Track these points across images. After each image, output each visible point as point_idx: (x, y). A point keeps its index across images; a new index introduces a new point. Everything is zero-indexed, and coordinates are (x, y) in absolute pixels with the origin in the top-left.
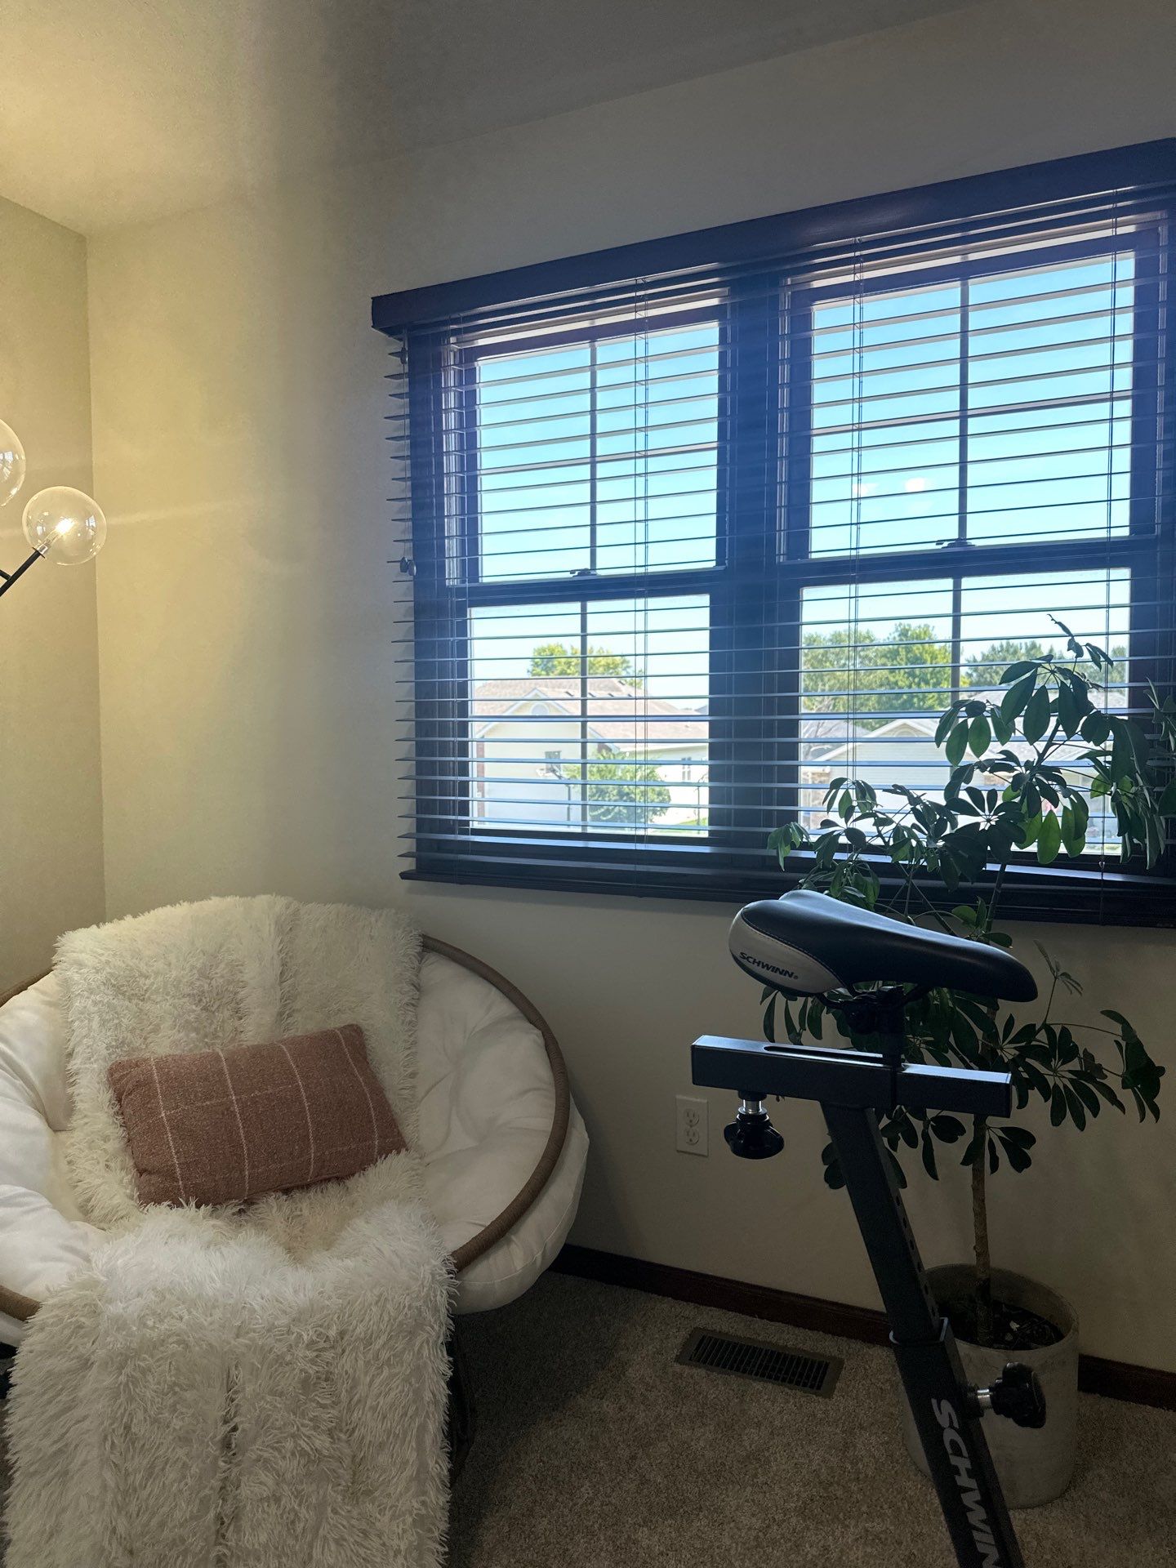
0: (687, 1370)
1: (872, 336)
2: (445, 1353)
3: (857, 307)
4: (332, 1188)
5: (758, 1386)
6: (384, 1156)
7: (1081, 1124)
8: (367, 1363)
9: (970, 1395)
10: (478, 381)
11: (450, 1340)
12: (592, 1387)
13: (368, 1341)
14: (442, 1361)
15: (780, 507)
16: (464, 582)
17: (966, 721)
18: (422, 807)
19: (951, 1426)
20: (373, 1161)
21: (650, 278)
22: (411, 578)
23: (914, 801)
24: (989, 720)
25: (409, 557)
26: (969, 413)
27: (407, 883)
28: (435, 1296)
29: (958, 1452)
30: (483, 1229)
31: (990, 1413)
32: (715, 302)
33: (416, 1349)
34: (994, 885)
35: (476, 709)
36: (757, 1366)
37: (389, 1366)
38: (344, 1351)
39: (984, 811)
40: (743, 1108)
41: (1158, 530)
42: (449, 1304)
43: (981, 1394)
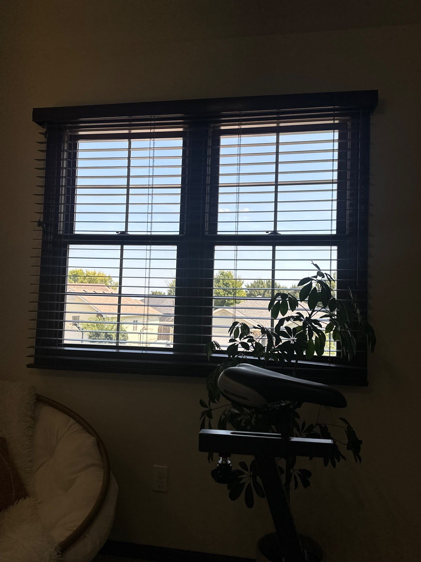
7: (334, 465)
10: (78, 149)
15: (207, 213)
16: (66, 233)
17: (279, 302)
18: (39, 333)
20: (12, 503)
21: (157, 116)
22: (42, 229)
24: (288, 302)
25: (42, 220)
26: (279, 183)
27: (30, 369)
30: (72, 532)
32: (181, 130)
39: (292, 336)
40: (221, 461)
41: (347, 232)
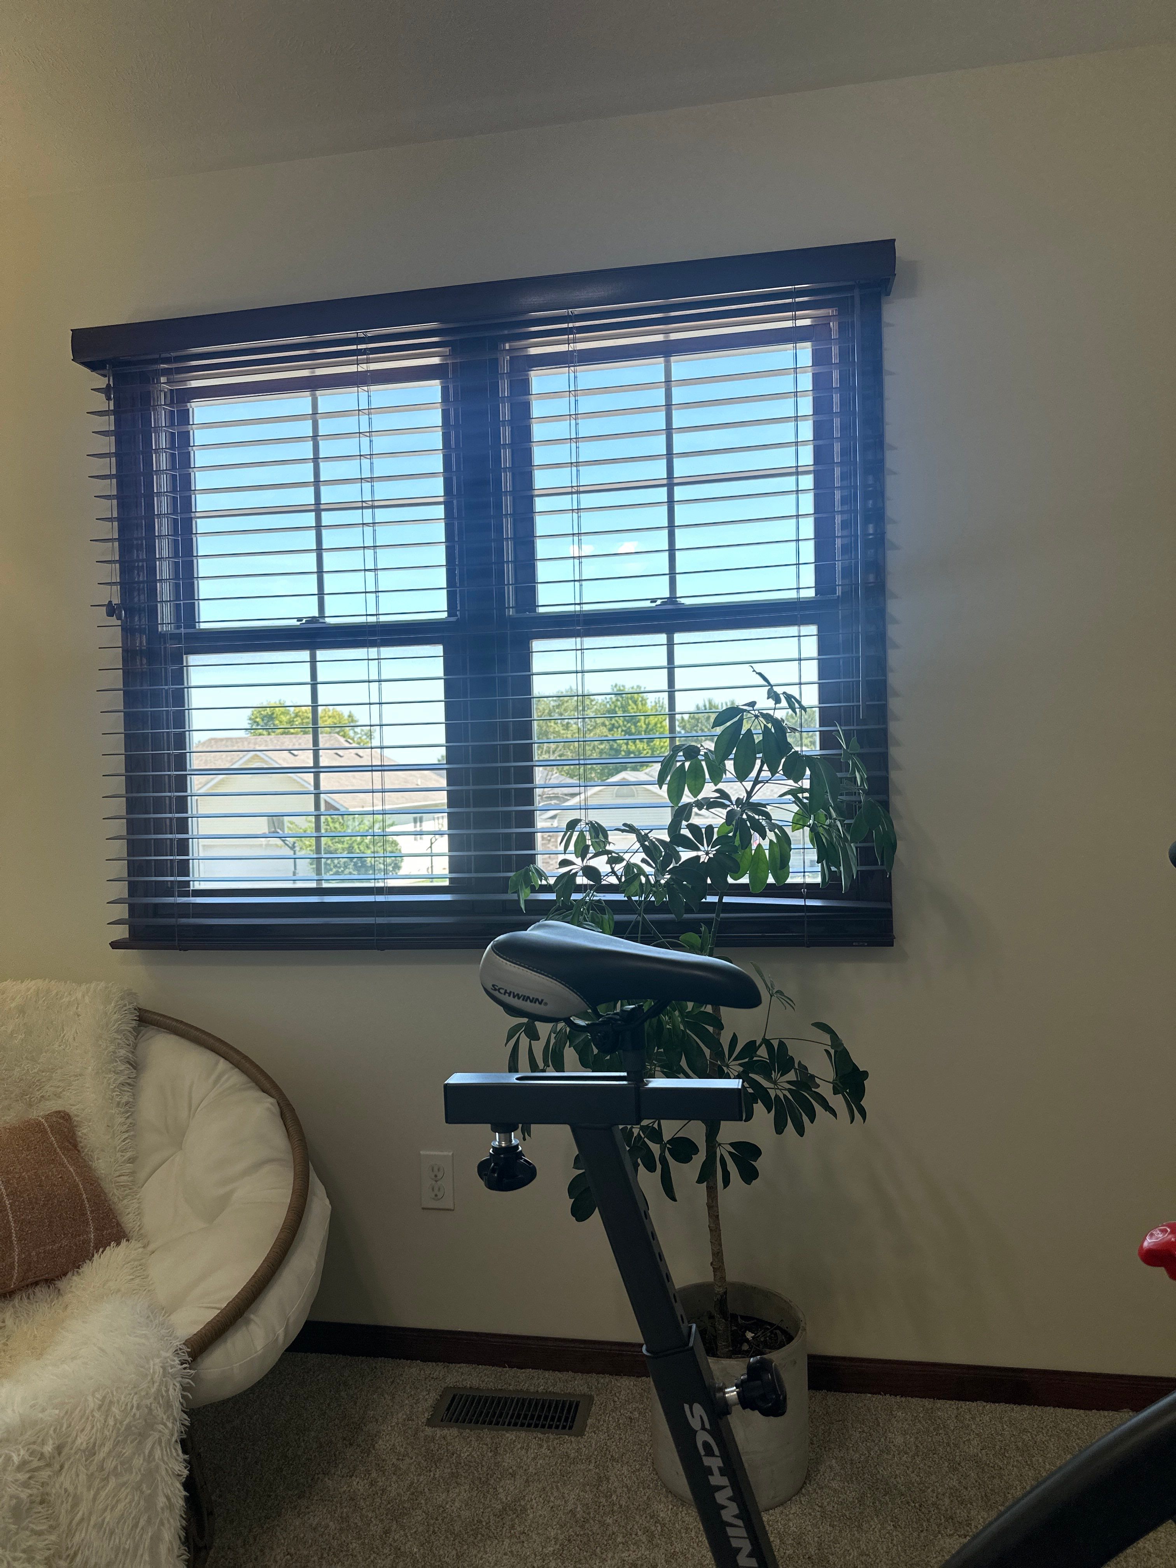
0: (439, 1432)
1: (587, 404)
2: (180, 1452)
3: (572, 375)
4: (41, 1292)
5: (510, 1436)
6: (101, 1250)
7: (800, 1130)
8: (91, 1477)
9: (719, 1395)
10: (191, 423)
11: (185, 1436)
12: (340, 1466)
13: (91, 1452)
14: (176, 1460)
15: (508, 562)
16: (179, 627)
17: (683, 765)
18: (135, 869)
19: (703, 1428)
20: (88, 1257)
21: (371, 333)
22: (119, 622)
23: (642, 838)
24: (703, 763)
25: (116, 601)
26: (676, 481)
27: (119, 952)
28: (167, 1391)
29: (709, 1452)
30: (218, 1311)
31: (737, 1410)
32: (436, 361)
33: (147, 1452)
34: (714, 915)
35: (195, 762)
36: (509, 1416)
37: (117, 1475)
38: (62, 1467)
39: (703, 845)
40: (497, 1140)
41: (839, 591)
42: (183, 1397)
43: (728, 1392)
